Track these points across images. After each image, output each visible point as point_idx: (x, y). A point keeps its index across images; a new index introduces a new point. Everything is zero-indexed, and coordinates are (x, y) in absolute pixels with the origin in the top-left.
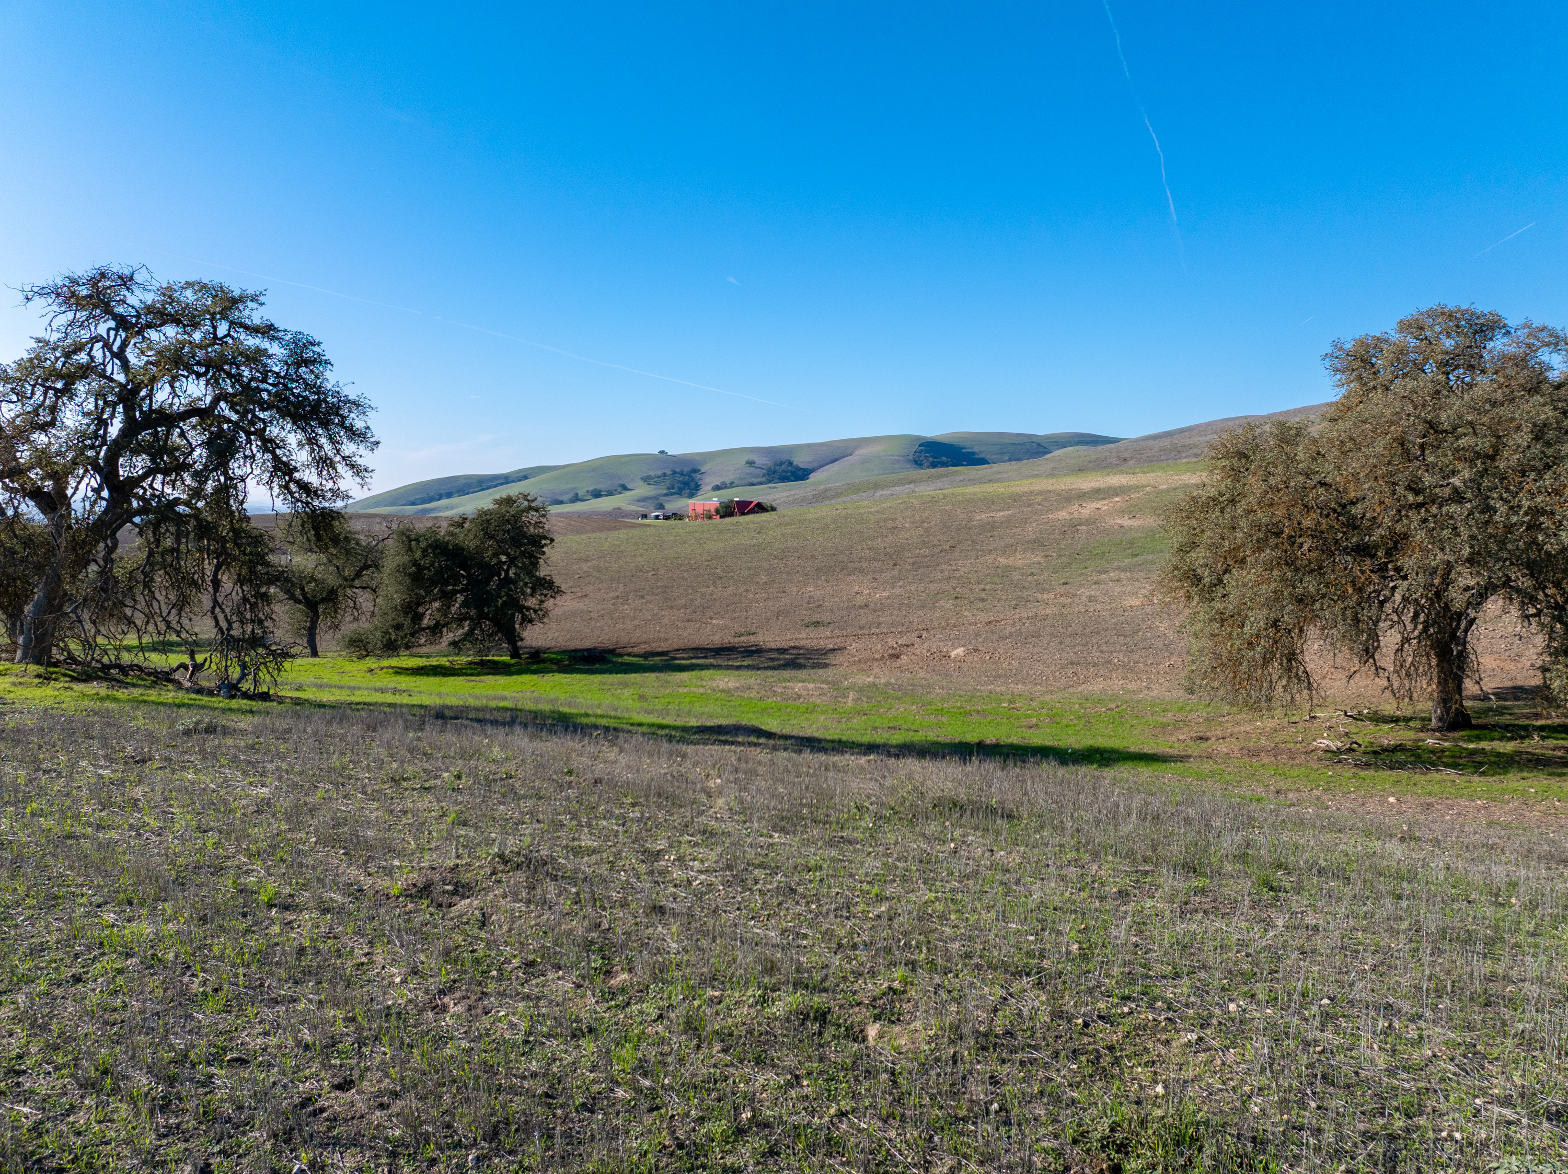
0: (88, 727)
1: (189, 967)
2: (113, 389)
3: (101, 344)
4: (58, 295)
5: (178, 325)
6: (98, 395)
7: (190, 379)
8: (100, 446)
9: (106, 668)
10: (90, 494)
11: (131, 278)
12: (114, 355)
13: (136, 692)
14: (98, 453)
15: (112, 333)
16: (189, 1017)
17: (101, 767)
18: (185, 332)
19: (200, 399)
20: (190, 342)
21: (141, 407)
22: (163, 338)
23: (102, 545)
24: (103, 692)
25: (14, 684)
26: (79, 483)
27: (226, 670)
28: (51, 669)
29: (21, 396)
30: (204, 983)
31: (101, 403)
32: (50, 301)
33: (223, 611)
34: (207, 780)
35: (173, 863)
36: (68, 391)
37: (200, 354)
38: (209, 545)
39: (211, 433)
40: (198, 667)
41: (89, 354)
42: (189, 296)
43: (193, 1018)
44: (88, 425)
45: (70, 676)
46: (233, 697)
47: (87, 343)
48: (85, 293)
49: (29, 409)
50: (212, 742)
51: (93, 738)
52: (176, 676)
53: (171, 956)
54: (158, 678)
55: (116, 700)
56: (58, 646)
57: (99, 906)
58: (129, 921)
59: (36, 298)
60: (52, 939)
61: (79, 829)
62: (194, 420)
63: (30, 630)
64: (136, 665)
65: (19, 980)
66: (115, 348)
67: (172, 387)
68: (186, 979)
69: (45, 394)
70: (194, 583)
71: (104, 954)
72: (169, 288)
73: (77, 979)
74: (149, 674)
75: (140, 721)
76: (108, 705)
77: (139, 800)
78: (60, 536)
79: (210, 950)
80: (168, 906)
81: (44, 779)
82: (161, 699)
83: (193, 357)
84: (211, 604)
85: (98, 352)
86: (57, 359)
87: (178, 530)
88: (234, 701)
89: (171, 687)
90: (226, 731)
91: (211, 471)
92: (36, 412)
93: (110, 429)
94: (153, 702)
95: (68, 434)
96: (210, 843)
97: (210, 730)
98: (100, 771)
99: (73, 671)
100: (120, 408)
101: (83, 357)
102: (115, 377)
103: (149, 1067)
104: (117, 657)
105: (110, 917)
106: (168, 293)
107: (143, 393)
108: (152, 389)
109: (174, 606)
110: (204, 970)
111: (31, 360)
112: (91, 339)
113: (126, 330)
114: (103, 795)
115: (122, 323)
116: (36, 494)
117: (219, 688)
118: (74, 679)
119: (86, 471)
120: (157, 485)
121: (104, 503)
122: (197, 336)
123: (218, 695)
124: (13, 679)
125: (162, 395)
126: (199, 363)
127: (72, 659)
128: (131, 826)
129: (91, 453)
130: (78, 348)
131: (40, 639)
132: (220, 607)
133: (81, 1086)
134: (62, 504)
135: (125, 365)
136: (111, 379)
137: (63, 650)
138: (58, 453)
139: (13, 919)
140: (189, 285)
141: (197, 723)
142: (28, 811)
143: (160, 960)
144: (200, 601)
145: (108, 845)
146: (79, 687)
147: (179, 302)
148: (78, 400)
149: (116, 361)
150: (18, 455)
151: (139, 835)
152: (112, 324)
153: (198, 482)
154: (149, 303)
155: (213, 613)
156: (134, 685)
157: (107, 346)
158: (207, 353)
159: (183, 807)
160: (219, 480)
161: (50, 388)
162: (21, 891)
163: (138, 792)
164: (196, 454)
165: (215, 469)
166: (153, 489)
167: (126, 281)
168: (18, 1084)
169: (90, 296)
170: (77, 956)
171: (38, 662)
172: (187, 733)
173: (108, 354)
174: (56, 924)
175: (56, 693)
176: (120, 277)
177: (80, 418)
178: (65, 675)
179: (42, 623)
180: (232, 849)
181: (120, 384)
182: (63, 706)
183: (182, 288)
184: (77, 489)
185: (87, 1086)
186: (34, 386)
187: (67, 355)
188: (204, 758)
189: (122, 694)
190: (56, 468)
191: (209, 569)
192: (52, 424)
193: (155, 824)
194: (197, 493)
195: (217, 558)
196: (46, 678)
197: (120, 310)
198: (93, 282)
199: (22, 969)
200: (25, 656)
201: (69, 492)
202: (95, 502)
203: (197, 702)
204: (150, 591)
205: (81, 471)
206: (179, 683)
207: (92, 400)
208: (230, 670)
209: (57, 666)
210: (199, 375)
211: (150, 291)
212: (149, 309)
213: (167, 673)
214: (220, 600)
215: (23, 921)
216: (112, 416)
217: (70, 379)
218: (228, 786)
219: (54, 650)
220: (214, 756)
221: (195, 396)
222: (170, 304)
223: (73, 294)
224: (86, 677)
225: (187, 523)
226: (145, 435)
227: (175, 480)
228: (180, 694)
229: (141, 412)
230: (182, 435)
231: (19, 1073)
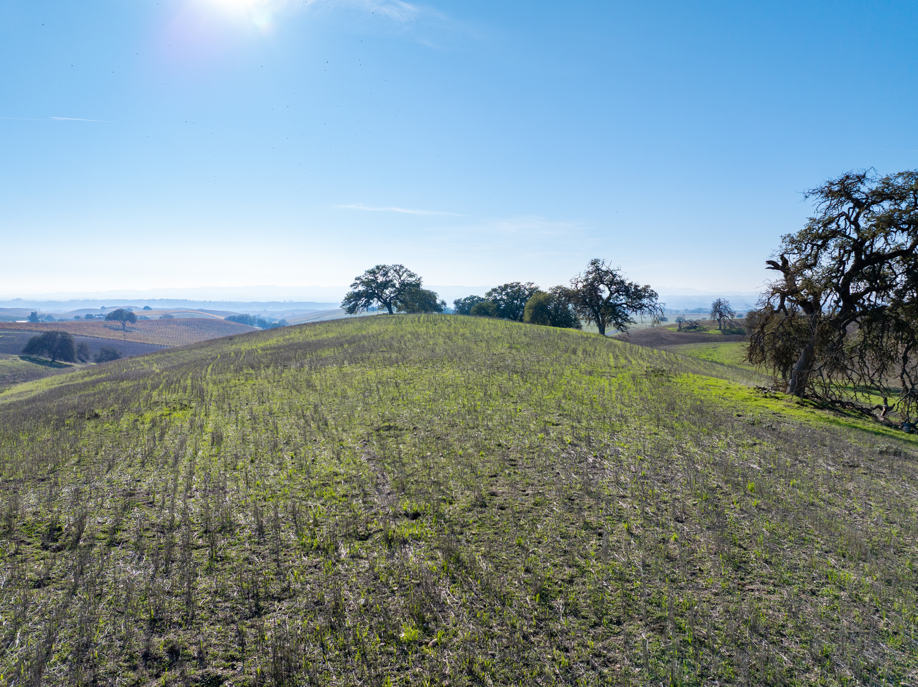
0: (823, 439)
1: (877, 611)
2: (850, 243)
3: (844, 217)
4: (822, 192)
5: (891, 200)
6: (841, 247)
7: (898, 233)
8: (840, 277)
9: (833, 402)
10: (833, 304)
11: (864, 176)
12: (851, 223)
13: (851, 420)
14: (839, 281)
15: (851, 210)
16: (876, 643)
17: (830, 465)
18: (896, 204)
19: (903, 244)
20: (899, 210)
21: (865, 252)
22: (881, 209)
23: (837, 333)
24: (832, 417)
25: (785, 406)
26: (827, 298)
27: (908, 414)
28: (804, 400)
29: (800, 250)
30: (887, 625)
31: (842, 251)
32: (818, 196)
33: (909, 377)
34: (893, 488)
35: (870, 538)
36: (824, 246)
37: (905, 217)
38: (902, 335)
39: (909, 265)
40: (888, 409)
41: (837, 224)
42: (900, 181)
43: (879, 646)
44: (834, 265)
45: (814, 405)
46: (911, 432)
47: (836, 217)
48: (836, 189)
49: (803, 257)
50: (898, 463)
51: (825, 446)
52: (875, 412)
53: (867, 599)
54: (863, 412)
55: (839, 424)
56: (808, 387)
57: (826, 552)
58: (843, 567)
59: (811, 196)
60: (801, 563)
61: (816, 501)
62: (898, 258)
63: (795, 377)
64: (851, 403)
65: (784, 582)
66: (852, 219)
67: (886, 239)
68: (876, 617)
69: (812, 248)
70: (891, 358)
71: (828, 583)
72: (888, 178)
73: (813, 593)
74: (858, 409)
75: (852, 440)
76: (834, 426)
77: (851, 491)
78: (815, 327)
79: (892, 605)
80: (867, 565)
81: (799, 466)
82: (865, 428)
83: (901, 220)
84: (901, 371)
85: (842, 222)
86: (819, 228)
87: (883, 326)
88: (912, 435)
89: (870, 419)
90: (907, 457)
91: (908, 289)
92: (806, 259)
93: (846, 266)
94: (860, 428)
95: (823, 270)
96: (894, 532)
97: (897, 454)
98: (829, 468)
99: (815, 402)
100: (853, 254)
101: (833, 226)
102: (851, 236)
103: (851, 665)
104: (840, 396)
105: (832, 561)
106: (886, 182)
107: (867, 244)
108: (873, 241)
109: (878, 370)
110: (887, 616)
111: (806, 230)
112: (839, 215)
113: (859, 207)
114: (831, 483)
115: (858, 204)
116: (804, 303)
117: (903, 425)
118: (816, 407)
119: (832, 291)
120: (873, 298)
121: (840, 309)
122: (904, 205)
123: (901, 429)
124: (784, 403)
125: (879, 244)
126: (904, 223)
127: (815, 395)
128: (846, 507)
129: (835, 281)
130: (831, 221)
131: (800, 383)
132: (908, 375)
133: (813, 659)
134: (817, 309)
135: (858, 228)
136: (848, 237)
137: (811, 389)
138: (818, 281)
139: (782, 545)
140: (900, 174)
141: (887, 448)
142: (791, 483)
143: (860, 599)
144: (893, 368)
145: (832, 516)
146: (818, 412)
147: (893, 185)
148: (829, 251)
149: (853, 226)
150: (796, 283)
151: (850, 514)
152: (851, 205)
153: (899, 297)
154: (874, 189)
155: (902, 377)
156: (849, 415)
157: (848, 218)
158: (910, 215)
159: (878, 503)
160: (913, 296)
161: (815, 245)
162: (787, 529)
163: (850, 486)
164: (898, 280)
165: (911, 289)
166: (870, 301)
167: (861, 179)
168: (782, 641)
169: (839, 191)
170: (813, 579)
171: (798, 395)
172: (881, 453)
173: (848, 223)
174: (804, 556)
175: (806, 414)
176: (858, 177)
177: (830, 261)
178: (811, 404)
179: (802, 375)
180: (909, 540)
181: (854, 240)
182: (810, 423)
183: (896, 177)
184: (826, 301)
185: (818, 661)
186: (806, 244)
187: (825, 226)
188: (892, 473)
189: (842, 420)
190: (816, 290)
191: (901, 349)
192: (815, 265)
193: (860, 510)
194: (898, 303)
195: (908, 343)
196: (802, 405)
197: (856, 196)
198: (842, 182)
199: (786, 576)
200: (791, 391)
201: (821, 302)
202: (835, 308)
203: (888, 433)
204: (863, 360)
205: (829, 291)
206: (876, 417)
207: (837, 250)
208: (910, 415)
209: (807, 398)
210: (903, 230)
211: (875, 182)
212: (873, 193)
213: (869, 410)
214: (908, 370)
215: (788, 548)
216: (848, 259)
217: (826, 239)
218: (907, 495)
219: (806, 389)
220: (899, 474)
221: (899, 243)
222: (887, 188)
223: (830, 191)
224: (822, 407)
225: (889, 321)
226: (866, 269)
227: (883, 296)
228: (877, 426)
229: (866, 255)
230: (890, 267)
231: (783, 636)
